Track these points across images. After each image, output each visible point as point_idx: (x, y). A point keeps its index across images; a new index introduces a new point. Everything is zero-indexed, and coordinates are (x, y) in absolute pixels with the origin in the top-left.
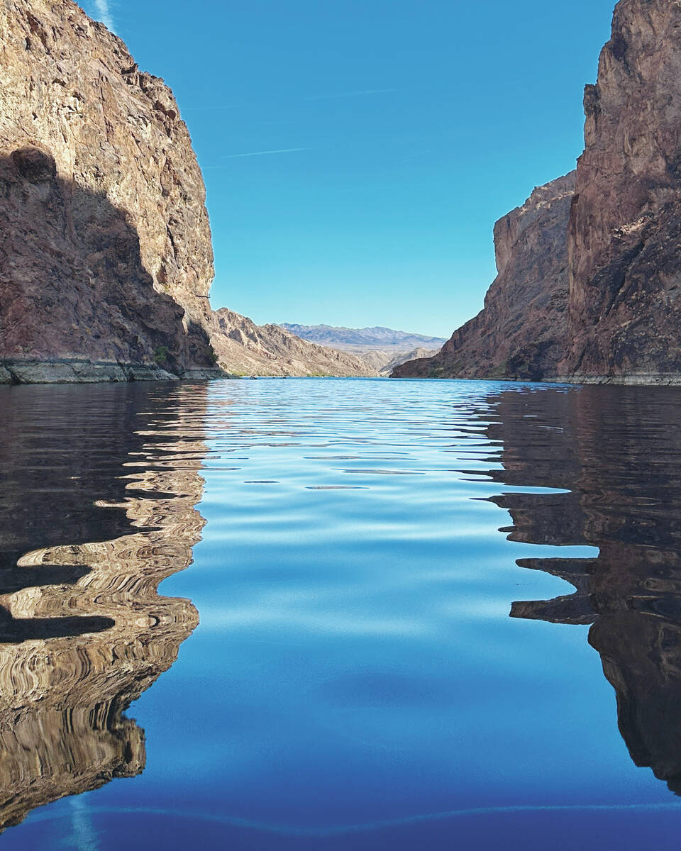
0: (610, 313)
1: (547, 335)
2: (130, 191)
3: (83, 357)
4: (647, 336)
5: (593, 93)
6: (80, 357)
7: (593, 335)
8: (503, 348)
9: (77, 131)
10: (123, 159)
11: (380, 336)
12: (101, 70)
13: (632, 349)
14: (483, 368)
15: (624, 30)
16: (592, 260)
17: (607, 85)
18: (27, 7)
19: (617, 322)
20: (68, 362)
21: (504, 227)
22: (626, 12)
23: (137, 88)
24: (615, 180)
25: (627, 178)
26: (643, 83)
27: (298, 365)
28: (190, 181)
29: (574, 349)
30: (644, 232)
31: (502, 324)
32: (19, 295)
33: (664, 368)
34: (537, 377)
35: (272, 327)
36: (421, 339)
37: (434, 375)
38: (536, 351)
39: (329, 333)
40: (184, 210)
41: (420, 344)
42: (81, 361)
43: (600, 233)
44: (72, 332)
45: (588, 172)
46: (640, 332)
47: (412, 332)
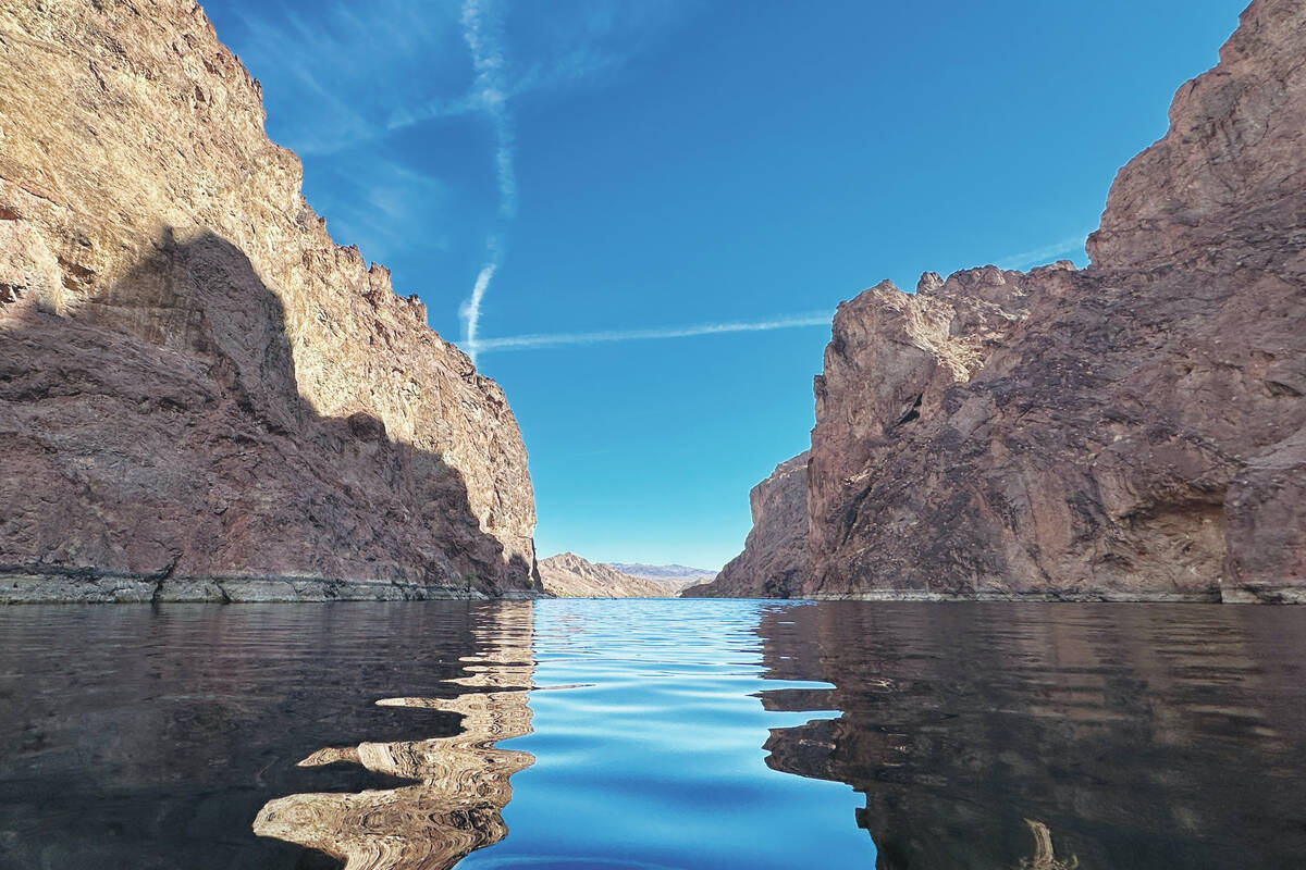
0: (847, 543)
1: (791, 566)
2: (461, 456)
3: (309, 576)
4: (881, 559)
5: (821, 381)
6: (306, 575)
7: (832, 561)
8: (759, 576)
9: (415, 409)
10: (455, 432)
11: (676, 571)
12: (440, 367)
13: (867, 572)
14: (745, 590)
15: (842, 333)
16: (826, 507)
17: (831, 375)
18: (377, 317)
19: (853, 550)
20: (290, 581)
21: (757, 492)
22: (842, 320)
23: (475, 386)
24: (842, 444)
25: (851, 441)
26: (859, 370)
27: (619, 590)
28: (513, 451)
29: (816, 573)
30: (871, 479)
31: (758, 559)
32: (246, 513)
33: (899, 586)
34: (786, 596)
35: (601, 565)
36: (702, 572)
37: (711, 596)
38: (784, 577)
39: (641, 569)
40: (508, 472)
41: (702, 575)
42: (307, 579)
43: (832, 485)
44: (303, 550)
45: (820, 440)
46: (874, 557)
47: (697, 568)
